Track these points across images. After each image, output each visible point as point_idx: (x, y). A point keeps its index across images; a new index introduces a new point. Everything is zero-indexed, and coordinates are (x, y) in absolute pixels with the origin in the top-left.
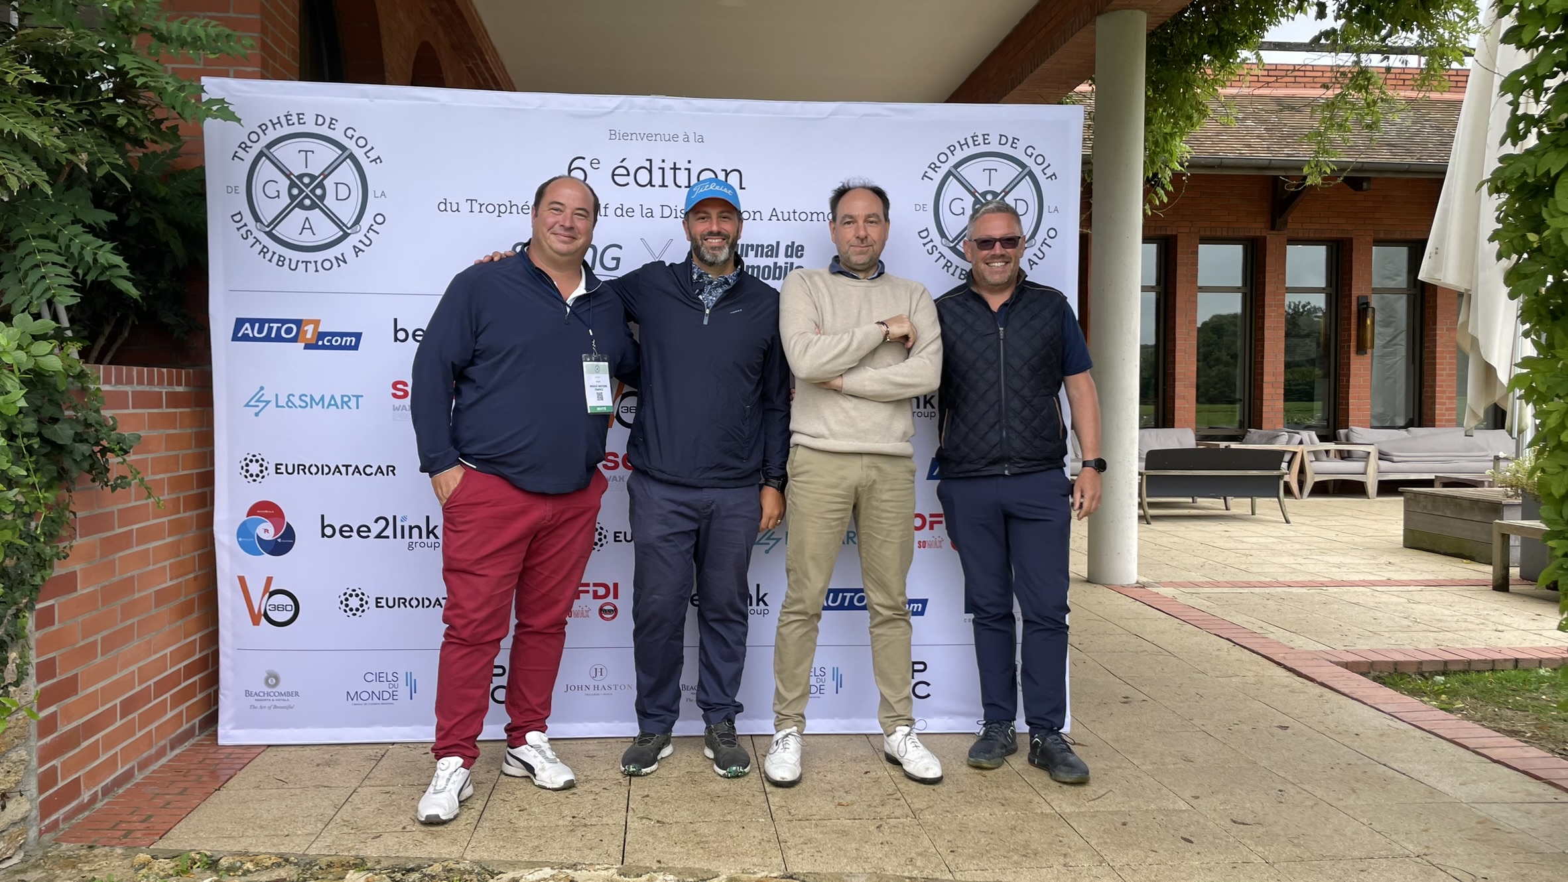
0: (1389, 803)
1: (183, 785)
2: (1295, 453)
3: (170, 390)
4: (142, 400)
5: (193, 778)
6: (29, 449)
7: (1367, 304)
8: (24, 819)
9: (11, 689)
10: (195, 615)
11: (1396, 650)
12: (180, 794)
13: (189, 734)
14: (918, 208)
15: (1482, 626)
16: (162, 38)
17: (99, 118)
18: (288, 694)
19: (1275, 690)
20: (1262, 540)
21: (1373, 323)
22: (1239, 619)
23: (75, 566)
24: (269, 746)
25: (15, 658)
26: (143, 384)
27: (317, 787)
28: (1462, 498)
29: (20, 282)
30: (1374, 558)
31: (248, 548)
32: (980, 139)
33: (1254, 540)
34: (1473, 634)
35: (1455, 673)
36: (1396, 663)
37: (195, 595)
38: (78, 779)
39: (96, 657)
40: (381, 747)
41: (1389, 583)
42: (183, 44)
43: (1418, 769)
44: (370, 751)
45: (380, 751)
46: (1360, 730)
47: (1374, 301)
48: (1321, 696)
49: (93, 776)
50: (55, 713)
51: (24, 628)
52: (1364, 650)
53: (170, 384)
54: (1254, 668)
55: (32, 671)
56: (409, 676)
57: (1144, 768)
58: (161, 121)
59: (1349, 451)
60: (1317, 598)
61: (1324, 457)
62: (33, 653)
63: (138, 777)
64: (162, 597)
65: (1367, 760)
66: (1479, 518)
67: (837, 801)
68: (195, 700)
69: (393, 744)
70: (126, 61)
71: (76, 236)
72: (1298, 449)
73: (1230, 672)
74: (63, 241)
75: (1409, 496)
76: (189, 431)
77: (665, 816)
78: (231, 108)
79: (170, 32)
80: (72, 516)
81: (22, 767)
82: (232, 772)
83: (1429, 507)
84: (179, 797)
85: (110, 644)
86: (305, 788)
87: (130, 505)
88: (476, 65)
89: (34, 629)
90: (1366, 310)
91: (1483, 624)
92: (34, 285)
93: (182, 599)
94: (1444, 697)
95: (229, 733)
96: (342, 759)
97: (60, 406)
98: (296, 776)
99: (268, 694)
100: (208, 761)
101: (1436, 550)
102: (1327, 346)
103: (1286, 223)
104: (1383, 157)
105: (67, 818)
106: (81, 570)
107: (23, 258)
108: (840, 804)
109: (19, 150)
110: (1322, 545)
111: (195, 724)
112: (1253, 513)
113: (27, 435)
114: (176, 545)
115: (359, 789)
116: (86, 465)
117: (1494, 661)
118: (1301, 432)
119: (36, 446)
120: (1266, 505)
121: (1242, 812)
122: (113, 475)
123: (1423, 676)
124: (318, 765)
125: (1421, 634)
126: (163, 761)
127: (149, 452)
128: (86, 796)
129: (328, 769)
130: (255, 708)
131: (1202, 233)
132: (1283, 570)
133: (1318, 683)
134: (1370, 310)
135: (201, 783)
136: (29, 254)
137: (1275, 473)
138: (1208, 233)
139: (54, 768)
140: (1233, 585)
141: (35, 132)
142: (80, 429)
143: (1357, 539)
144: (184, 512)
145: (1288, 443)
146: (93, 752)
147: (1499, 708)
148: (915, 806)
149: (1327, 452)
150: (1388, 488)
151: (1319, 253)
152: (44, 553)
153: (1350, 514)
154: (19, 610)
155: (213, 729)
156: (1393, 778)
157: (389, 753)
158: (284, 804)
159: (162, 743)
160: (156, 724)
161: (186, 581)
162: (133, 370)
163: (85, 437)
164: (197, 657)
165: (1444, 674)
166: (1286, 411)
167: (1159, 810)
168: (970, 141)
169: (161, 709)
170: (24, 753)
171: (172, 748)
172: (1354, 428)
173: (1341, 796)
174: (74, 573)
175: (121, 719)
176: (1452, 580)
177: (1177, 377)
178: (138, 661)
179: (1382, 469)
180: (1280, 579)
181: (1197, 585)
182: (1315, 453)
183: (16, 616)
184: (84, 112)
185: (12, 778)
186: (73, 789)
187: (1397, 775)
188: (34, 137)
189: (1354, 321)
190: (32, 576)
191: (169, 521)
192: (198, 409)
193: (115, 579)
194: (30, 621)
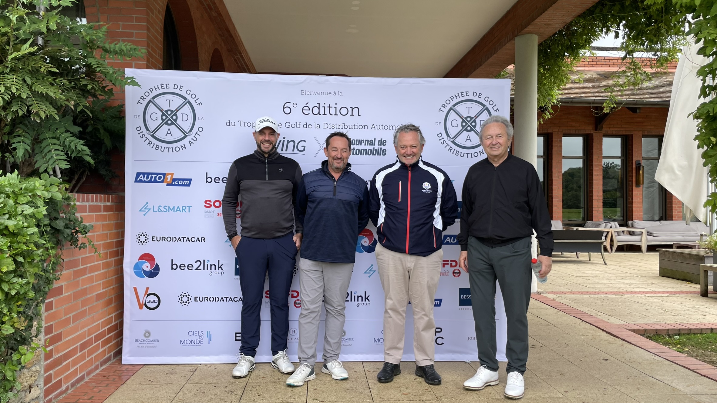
0: (654, 395)
1: (107, 382)
2: (608, 232)
3: (105, 204)
4: (93, 209)
5: (111, 379)
6: (46, 231)
7: (640, 164)
8: (37, 398)
9: (34, 338)
10: (113, 305)
11: (657, 324)
12: (106, 386)
13: (108, 359)
14: (437, 124)
15: (696, 313)
16: (106, 51)
17: (79, 85)
18: (154, 341)
19: (601, 342)
20: (594, 272)
21: (643, 173)
22: (584, 309)
23: (62, 283)
24: (145, 365)
25: (36, 325)
26: (93, 202)
27: (167, 384)
28: (686, 254)
29: (43, 158)
30: (646, 281)
31: (138, 274)
32: (465, 94)
33: (590, 272)
34: (692, 317)
35: (684, 334)
36: (657, 330)
37: (113, 296)
38: (61, 380)
39: (70, 324)
40: (195, 365)
41: (653, 293)
42: (116, 53)
43: (668, 379)
44: (190, 368)
45: (194, 367)
46: (641, 361)
47: (643, 162)
48: (623, 345)
49: (67, 378)
50: (52, 350)
51: (40, 311)
52: (642, 324)
53: (105, 201)
54: (591, 332)
55: (43, 330)
56: (208, 333)
57: (542, 378)
58: (106, 87)
59: (633, 231)
60: (620, 300)
61: (622, 234)
62: (43, 322)
63: (87, 379)
64: (99, 297)
65: (644, 375)
66: (694, 263)
67: (402, 392)
68: (111, 344)
69: (200, 364)
70: (91, 61)
71: (67, 138)
72: (610, 230)
73: (581, 334)
74: (62, 140)
75: (661, 252)
76: (112, 222)
77: (324, 398)
78: (136, 81)
79: (110, 48)
80: (62, 261)
81: (37, 374)
82: (128, 377)
83: (671, 258)
84: (106, 388)
85: (76, 318)
86: (161, 384)
87: (86, 256)
88: (238, 58)
89: (44, 311)
90: (639, 167)
91: (696, 312)
92: (49, 159)
93: (107, 298)
94: (679, 346)
95: (127, 359)
96: (178, 371)
97: (58, 213)
98: (157, 378)
99: (145, 341)
100: (117, 372)
101: (674, 277)
102: (622, 183)
103: (602, 128)
104: (646, 98)
105: (56, 397)
106: (65, 285)
107: (44, 148)
108: (403, 394)
109: (45, 100)
110: (622, 275)
111: (111, 355)
112: (590, 260)
113: (45, 225)
114: (106, 273)
115: (186, 385)
116: (69, 238)
117: (701, 329)
118: (611, 222)
119: (48, 230)
120: (596, 256)
121: (587, 399)
122: (79, 243)
123: (670, 337)
124: (167, 374)
125: (668, 316)
126: (98, 371)
127: (95, 232)
128: (64, 387)
129: (171, 376)
130: (139, 347)
131: (564, 132)
132: (604, 286)
133: (621, 339)
134: (641, 167)
135: (115, 381)
136: (47, 146)
137: (599, 241)
138: (567, 132)
139: (51, 375)
140: (581, 293)
141: (53, 93)
142: (67, 222)
143: (638, 272)
144: (109, 258)
145: (605, 227)
146: (67, 367)
147: (704, 351)
148: (438, 395)
149: (623, 232)
150: (652, 248)
151: (618, 140)
152: (50, 277)
153: (634, 260)
154: (38, 303)
155: (119, 357)
156: (656, 383)
157: (198, 369)
158: (152, 392)
159: (97, 363)
160: (95, 354)
161: (109, 290)
162: (89, 196)
163: (69, 226)
164: (113, 324)
165: (679, 335)
166: (604, 212)
167: (549, 397)
168: (460, 95)
169: (97, 348)
170: (38, 367)
171: (101, 366)
172: (635, 221)
173: (632, 391)
174: (61, 287)
175: (80, 352)
176: (682, 292)
177: (553, 197)
178: (88, 326)
179: (649, 240)
180: (603, 291)
181: (564, 293)
182: (618, 232)
183: (37, 305)
184: (72, 83)
185: (33, 379)
186: (59, 384)
187: (658, 381)
188: (52, 94)
189: (634, 172)
190: (44, 288)
191: (103, 263)
192: (117, 212)
193: (79, 289)
194: (43, 308)
